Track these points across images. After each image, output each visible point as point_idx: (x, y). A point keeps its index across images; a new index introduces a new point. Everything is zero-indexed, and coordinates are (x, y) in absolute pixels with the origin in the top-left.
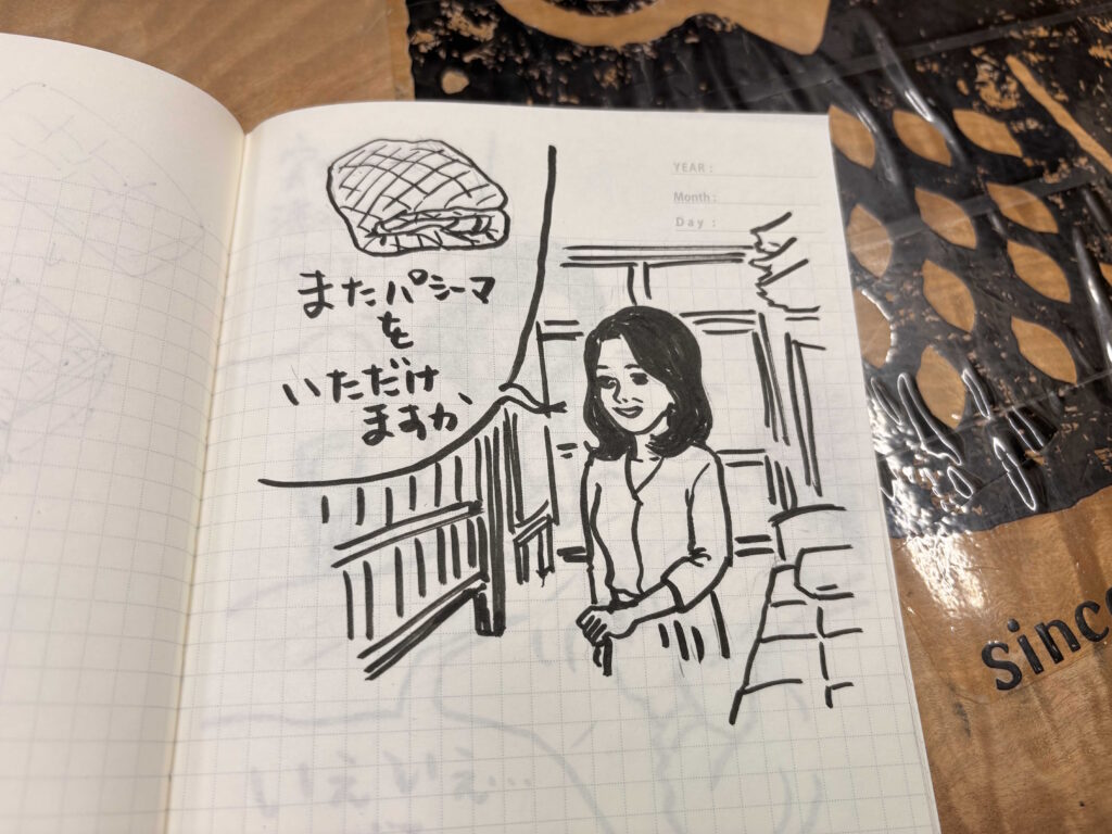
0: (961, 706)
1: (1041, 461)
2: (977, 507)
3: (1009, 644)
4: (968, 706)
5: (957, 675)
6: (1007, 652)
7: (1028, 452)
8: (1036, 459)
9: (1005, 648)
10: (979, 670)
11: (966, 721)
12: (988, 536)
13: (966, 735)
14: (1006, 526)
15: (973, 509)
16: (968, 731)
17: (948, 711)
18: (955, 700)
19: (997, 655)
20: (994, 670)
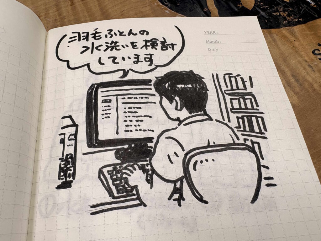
0: (310, 65)
1: (315, 6)
2: (300, 19)
3: (319, 49)
4: (312, 65)
5: (307, 58)
6: (319, 51)
7: (311, 5)
8: (314, 6)
9: (319, 50)
10: (312, 56)
11: (313, 68)
12: (305, 25)
13: (313, 72)
14: (310, 22)
15: (299, 19)
16: (314, 71)
17: (307, 67)
18: (308, 64)
19: (317, 52)
20: (317, 56)
